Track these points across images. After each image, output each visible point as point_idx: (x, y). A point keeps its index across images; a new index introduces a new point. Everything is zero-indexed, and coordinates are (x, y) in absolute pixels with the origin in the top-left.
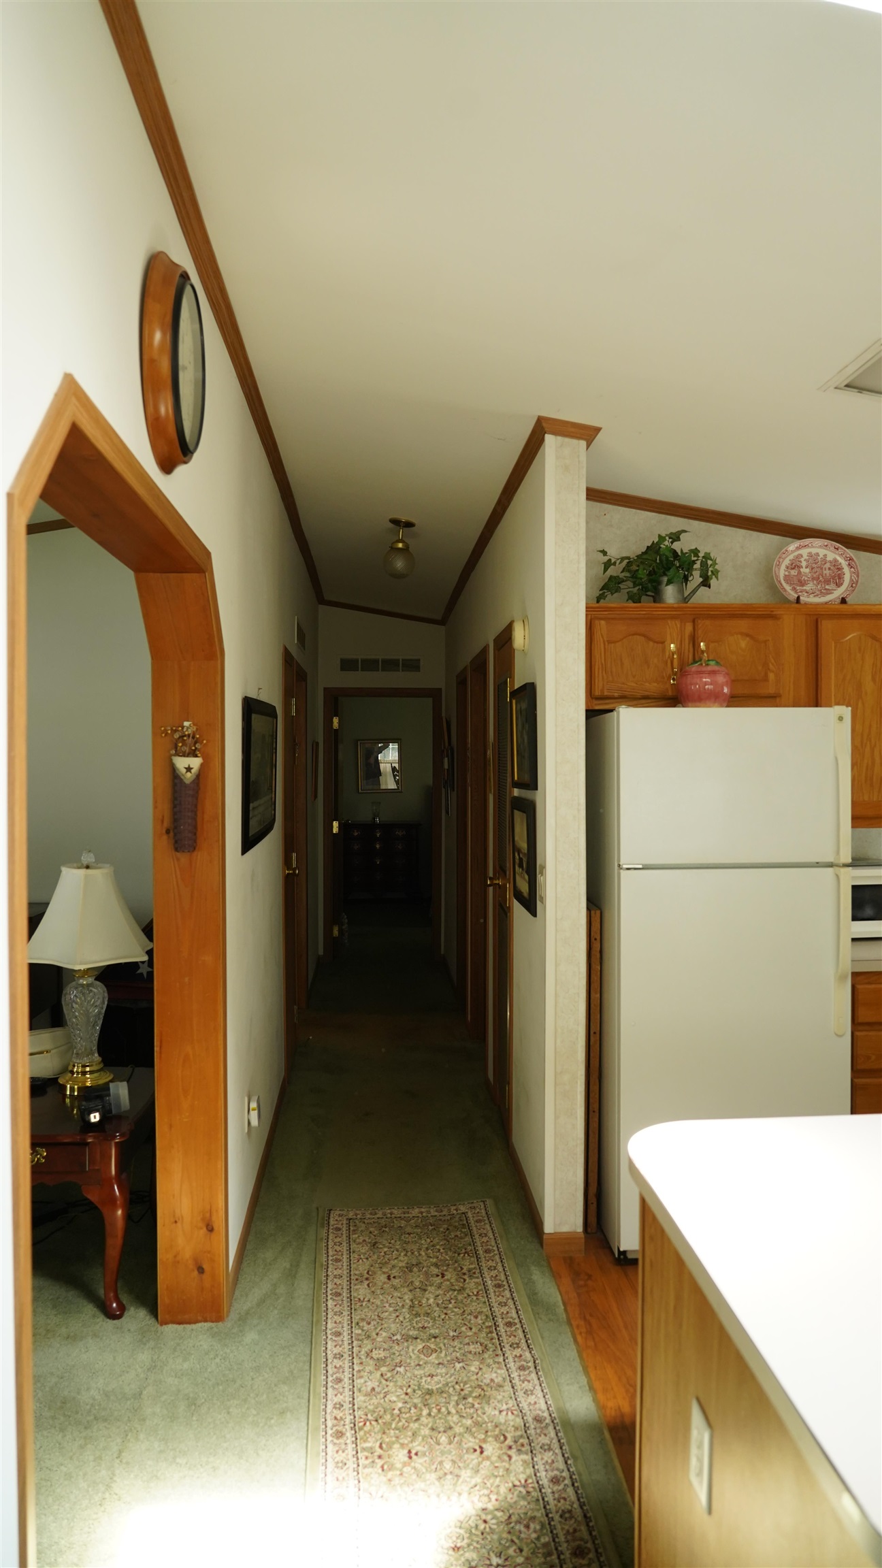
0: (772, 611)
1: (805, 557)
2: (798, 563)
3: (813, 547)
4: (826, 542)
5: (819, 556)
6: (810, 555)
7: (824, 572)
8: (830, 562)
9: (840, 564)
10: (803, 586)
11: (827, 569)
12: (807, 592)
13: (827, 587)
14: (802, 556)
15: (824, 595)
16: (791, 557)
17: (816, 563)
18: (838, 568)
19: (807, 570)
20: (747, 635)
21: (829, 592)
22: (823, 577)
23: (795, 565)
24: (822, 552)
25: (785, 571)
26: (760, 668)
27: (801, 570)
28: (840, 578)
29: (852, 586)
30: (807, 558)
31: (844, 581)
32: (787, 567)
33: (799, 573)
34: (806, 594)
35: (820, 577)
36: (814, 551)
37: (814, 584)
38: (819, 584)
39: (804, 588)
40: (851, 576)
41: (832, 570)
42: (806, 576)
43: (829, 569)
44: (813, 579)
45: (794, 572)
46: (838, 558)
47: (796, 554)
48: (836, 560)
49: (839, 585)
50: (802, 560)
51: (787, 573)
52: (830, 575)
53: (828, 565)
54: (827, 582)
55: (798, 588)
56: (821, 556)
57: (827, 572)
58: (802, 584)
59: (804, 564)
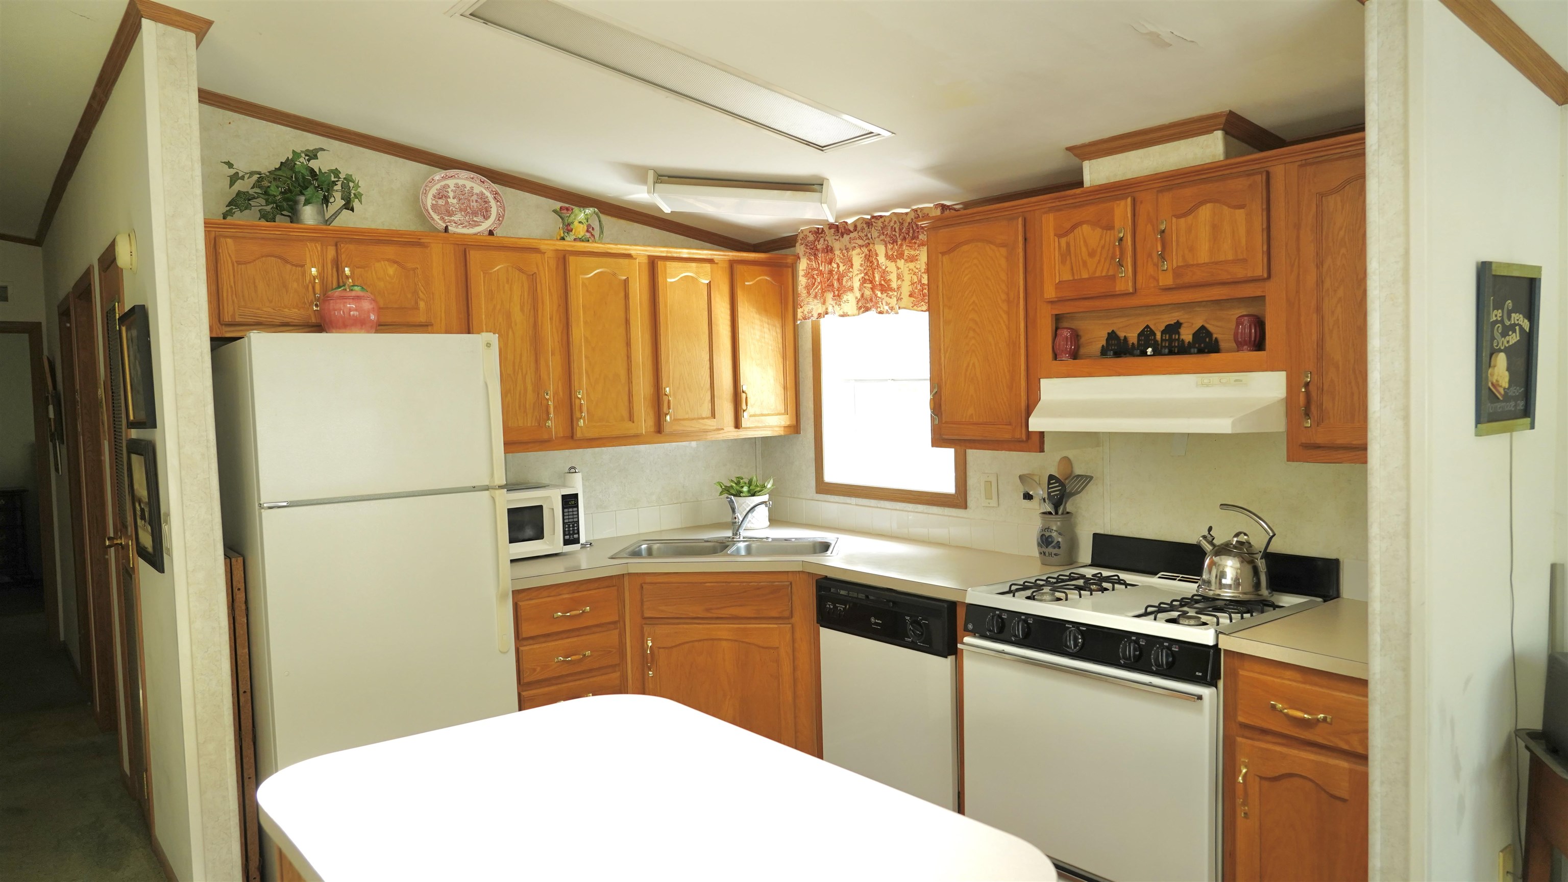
0: (420, 239)
1: (452, 187)
2: (445, 193)
3: (459, 178)
4: (472, 175)
5: (466, 187)
6: (457, 186)
7: (472, 204)
8: (477, 195)
9: (487, 197)
10: (451, 216)
11: (474, 201)
12: (455, 223)
13: (475, 219)
14: (449, 186)
15: (473, 226)
16: (438, 186)
17: (463, 195)
18: (485, 201)
19: (455, 201)
20: (395, 262)
21: (477, 224)
22: (470, 208)
23: (441, 195)
24: (469, 184)
25: (433, 200)
26: (409, 296)
27: (449, 200)
28: (487, 211)
29: (499, 220)
30: (454, 188)
31: (491, 214)
32: (434, 197)
33: (447, 203)
34: (454, 225)
35: (468, 208)
36: (461, 182)
37: (462, 215)
38: (466, 215)
39: (452, 218)
40: (498, 210)
41: (479, 202)
42: (454, 207)
43: (477, 201)
44: (461, 210)
45: (441, 202)
46: (484, 191)
47: (443, 183)
48: (482, 194)
49: (486, 218)
50: (449, 190)
51: (434, 202)
52: (477, 206)
53: (475, 198)
54: (475, 214)
55: (446, 218)
56: (468, 188)
57: (475, 204)
58: (450, 214)
59: (451, 194)
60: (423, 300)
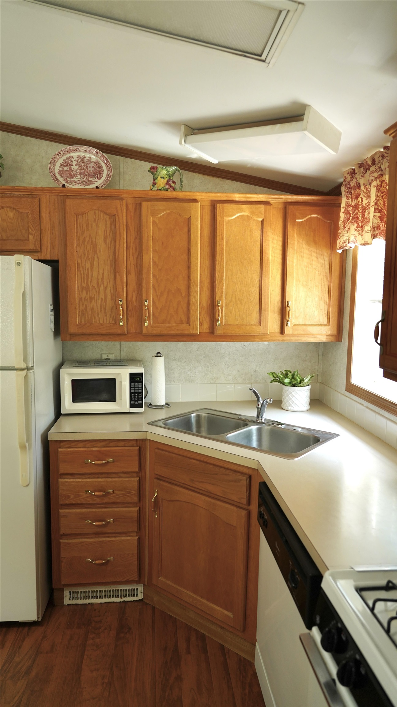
0: (32, 192)
1: (75, 158)
2: (70, 162)
3: (80, 151)
4: (89, 148)
5: (85, 158)
6: (79, 157)
7: (89, 169)
8: (94, 162)
9: (101, 164)
10: (73, 178)
11: (91, 167)
12: (75, 182)
13: (90, 179)
14: (73, 157)
15: (88, 184)
16: (65, 158)
17: (83, 163)
18: (99, 167)
19: (77, 168)
20: (14, 209)
21: (92, 183)
22: (88, 172)
23: (67, 163)
24: (88, 155)
25: (60, 167)
26: (23, 231)
27: (72, 167)
28: (100, 174)
29: (107, 179)
30: (77, 159)
31: (103, 175)
32: (62, 165)
33: (71, 169)
34: (74, 184)
35: (86, 172)
36: (82, 154)
37: (81, 177)
38: (84, 177)
39: (74, 179)
40: (107, 172)
41: (95, 168)
42: (76, 171)
43: (93, 167)
44: (81, 173)
45: (66, 169)
46: (99, 160)
47: (68, 155)
48: (97, 162)
49: (99, 178)
50: (73, 160)
51: (61, 169)
52: (93, 171)
53: (92, 164)
54: (91, 176)
55: (69, 179)
56: (87, 158)
57: (91, 169)
58: (72, 176)
59: (74, 163)
60: (32, 234)
